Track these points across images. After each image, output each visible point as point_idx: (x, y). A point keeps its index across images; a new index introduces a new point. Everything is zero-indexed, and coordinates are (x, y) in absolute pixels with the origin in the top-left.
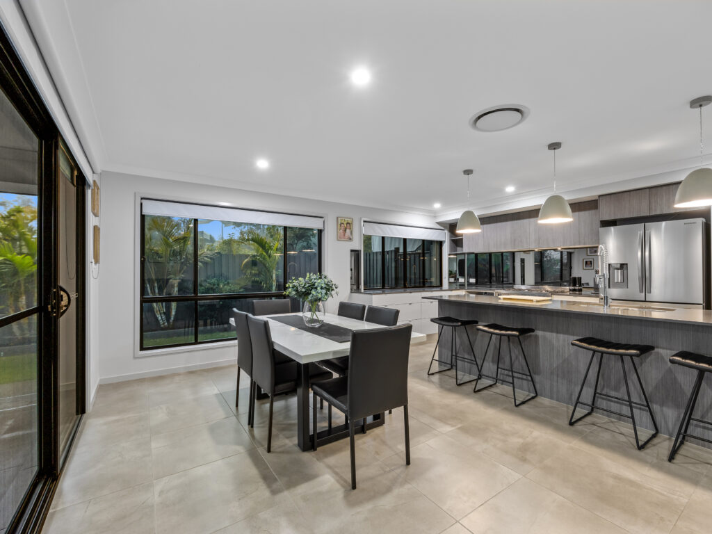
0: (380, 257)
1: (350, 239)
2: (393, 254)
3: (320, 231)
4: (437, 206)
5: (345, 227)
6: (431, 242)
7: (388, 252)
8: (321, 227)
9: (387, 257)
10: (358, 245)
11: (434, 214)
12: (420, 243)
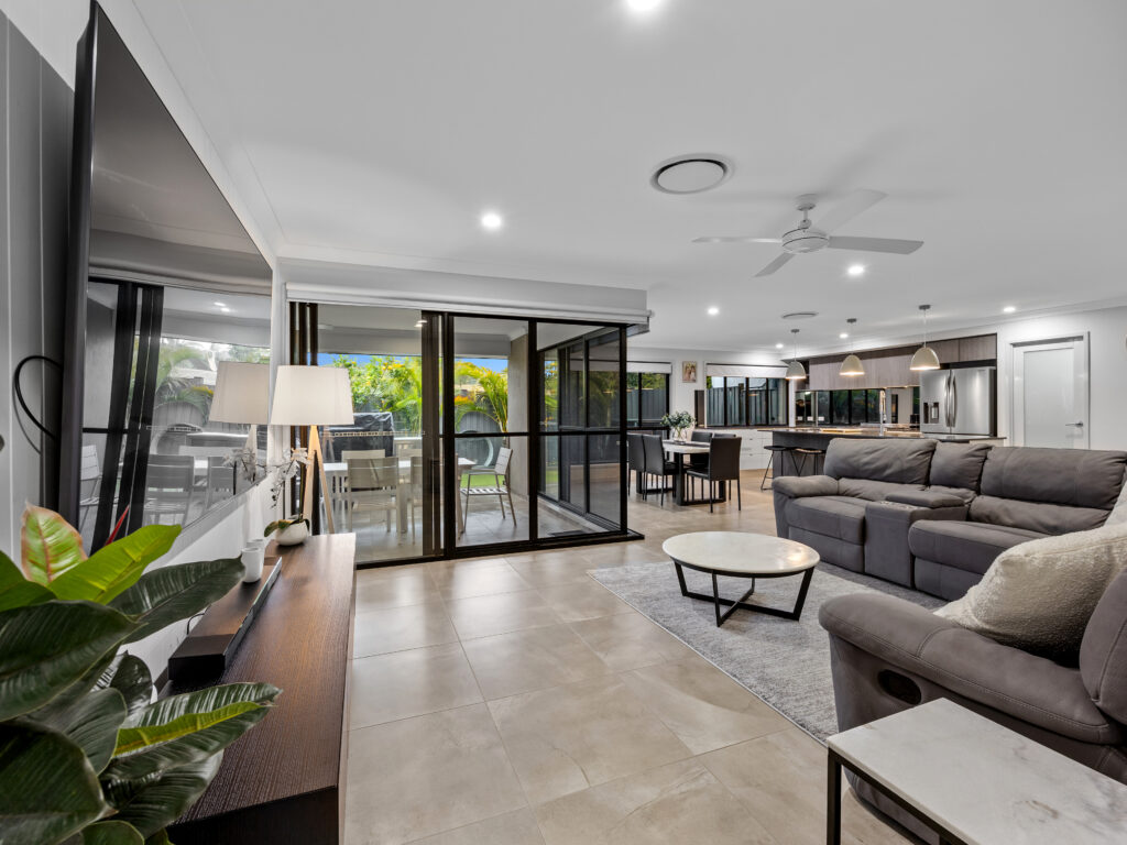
0: (722, 394)
1: (694, 381)
2: (737, 391)
3: (668, 376)
4: (780, 346)
5: (690, 370)
6: (777, 381)
7: (730, 389)
8: (668, 371)
9: (730, 394)
10: (700, 385)
11: (779, 353)
12: (765, 381)
